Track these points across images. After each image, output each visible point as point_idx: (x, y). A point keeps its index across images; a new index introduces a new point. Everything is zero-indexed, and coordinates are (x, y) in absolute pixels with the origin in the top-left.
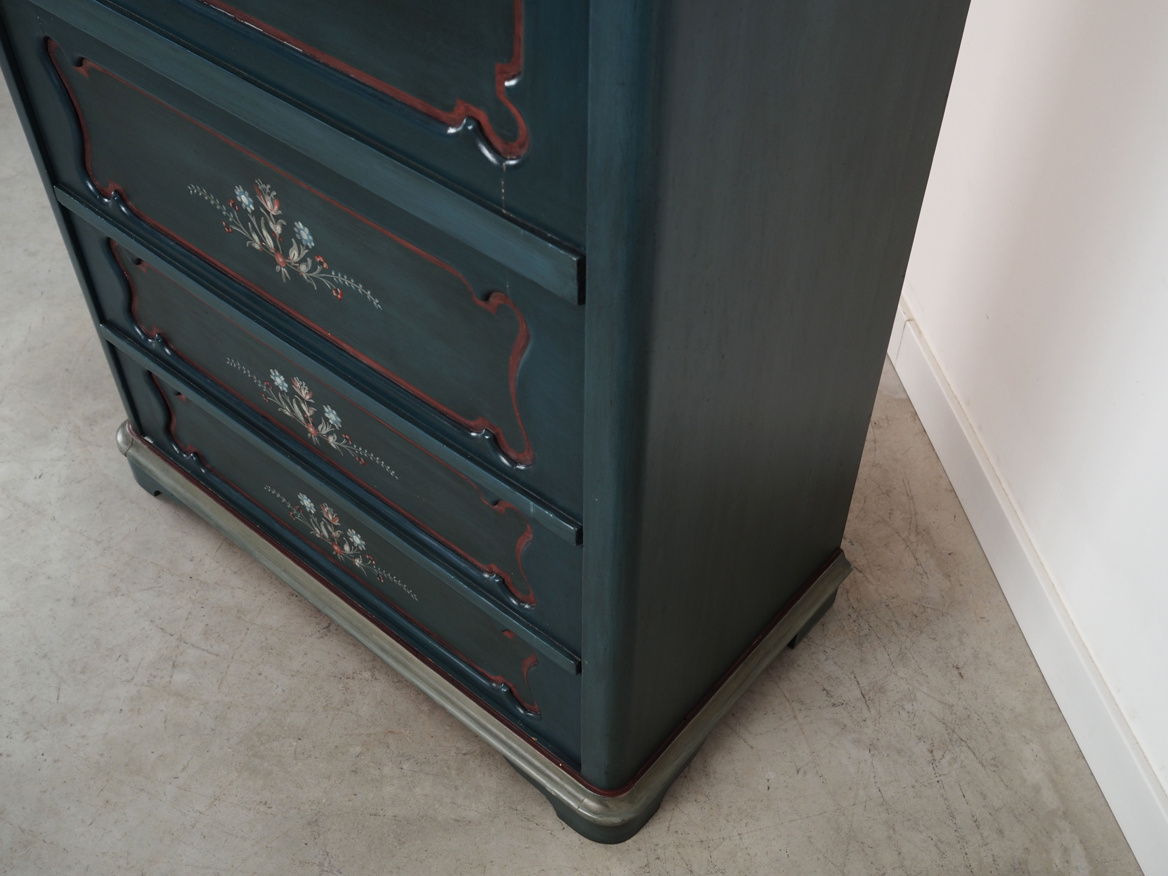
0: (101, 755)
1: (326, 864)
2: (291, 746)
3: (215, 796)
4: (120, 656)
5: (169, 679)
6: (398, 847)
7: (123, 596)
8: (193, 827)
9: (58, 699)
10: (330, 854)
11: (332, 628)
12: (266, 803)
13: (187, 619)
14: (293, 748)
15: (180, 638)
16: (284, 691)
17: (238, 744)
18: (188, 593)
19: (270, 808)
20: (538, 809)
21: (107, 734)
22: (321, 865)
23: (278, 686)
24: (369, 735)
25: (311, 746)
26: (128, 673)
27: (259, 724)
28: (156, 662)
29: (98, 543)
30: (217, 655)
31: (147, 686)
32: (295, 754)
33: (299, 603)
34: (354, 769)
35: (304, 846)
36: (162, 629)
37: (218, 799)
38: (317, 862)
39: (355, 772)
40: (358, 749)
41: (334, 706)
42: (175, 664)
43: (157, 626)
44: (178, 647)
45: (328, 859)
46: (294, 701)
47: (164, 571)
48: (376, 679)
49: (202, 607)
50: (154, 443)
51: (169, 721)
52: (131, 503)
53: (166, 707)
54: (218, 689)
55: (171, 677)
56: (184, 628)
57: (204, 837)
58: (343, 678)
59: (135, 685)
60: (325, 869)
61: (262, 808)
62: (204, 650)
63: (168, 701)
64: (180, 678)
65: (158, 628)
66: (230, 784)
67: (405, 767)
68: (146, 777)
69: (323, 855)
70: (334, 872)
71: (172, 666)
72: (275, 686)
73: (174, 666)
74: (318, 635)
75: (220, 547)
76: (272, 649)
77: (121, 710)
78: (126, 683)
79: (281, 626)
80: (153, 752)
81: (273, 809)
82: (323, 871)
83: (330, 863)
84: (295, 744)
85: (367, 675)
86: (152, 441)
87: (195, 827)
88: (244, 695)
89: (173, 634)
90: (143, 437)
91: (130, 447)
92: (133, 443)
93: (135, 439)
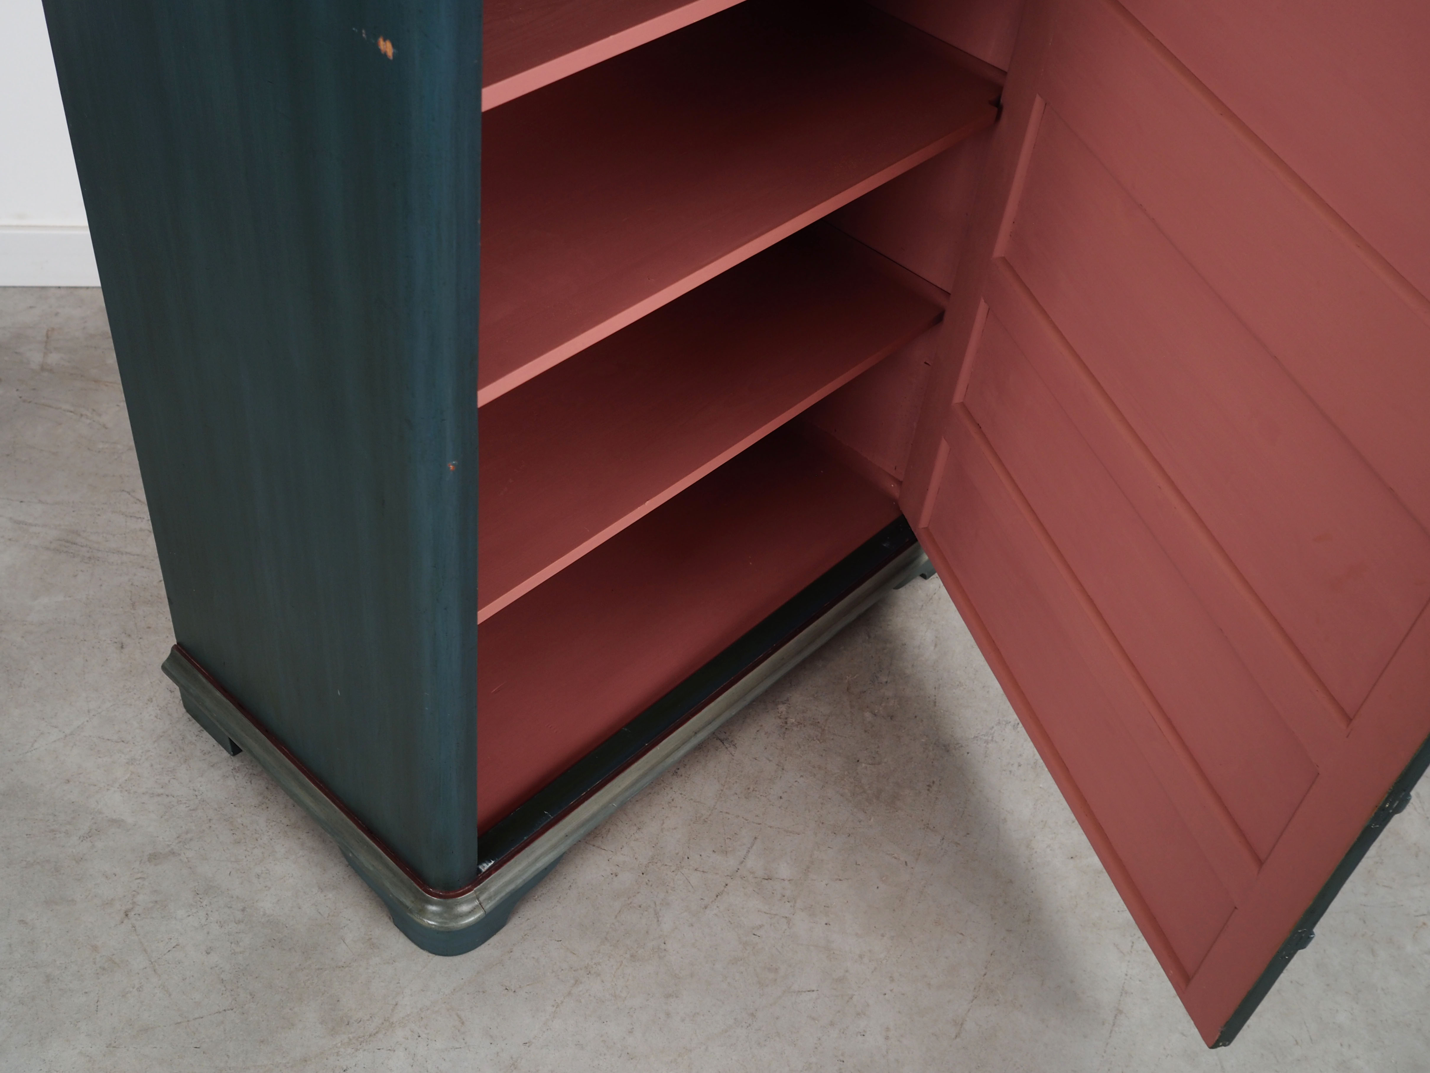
1: (986, 738)
2: (866, 768)
3: (924, 829)
4: (754, 934)
5: (786, 882)
6: (964, 687)
7: (666, 942)
8: (958, 844)
9: (813, 991)
10: (976, 735)
11: (723, 736)
12: (929, 786)
13: (704, 872)
14: (869, 766)
15: (731, 876)
16: (802, 776)
17: (865, 812)
18: (667, 874)
19: (933, 782)
20: (920, 592)
21: (857, 934)
22: (987, 742)
23: (796, 781)
24: (852, 707)
25: (865, 752)
26: (778, 923)
27: (841, 795)
28: (763, 897)
29: (577, 982)
30: (756, 838)
31: (795, 902)
32: (875, 764)
33: (688, 767)
34: (889, 718)
35: (969, 754)
36: (717, 896)
37: (927, 826)
38: (985, 745)
39: (892, 717)
40: (867, 715)
41: (820, 735)
42: (767, 878)
43: (712, 902)
44: (742, 878)
45: (981, 737)
46: (814, 767)
47: (631, 903)
48: (788, 700)
49: (688, 858)
50: (493, 860)
51: (839, 876)
52: (511, 952)
53: (822, 881)
54: (799, 834)
55: (783, 880)
56: (717, 874)
57: (968, 834)
58: (786, 727)
59: (794, 915)
60: (990, 738)
61: (935, 788)
62: (748, 851)
63: (815, 880)
64: (784, 870)
65: (715, 900)
66: (911, 816)
67: (884, 680)
68: (907, 890)
69: (977, 740)
70: (993, 732)
71: (769, 880)
72: (796, 784)
73: (769, 878)
74: (732, 749)
75: (598, 847)
76: (749, 789)
77: (826, 924)
78: (791, 924)
79: (719, 782)
80: (878, 888)
81: (935, 780)
82: (992, 740)
83: (984, 735)
84: (864, 765)
85: (782, 708)
86: (490, 862)
87: (959, 842)
88: (807, 811)
89: (724, 884)
90: (479, 875)
91: (478, 899)
92: (478, 893)
93: (475, 889)
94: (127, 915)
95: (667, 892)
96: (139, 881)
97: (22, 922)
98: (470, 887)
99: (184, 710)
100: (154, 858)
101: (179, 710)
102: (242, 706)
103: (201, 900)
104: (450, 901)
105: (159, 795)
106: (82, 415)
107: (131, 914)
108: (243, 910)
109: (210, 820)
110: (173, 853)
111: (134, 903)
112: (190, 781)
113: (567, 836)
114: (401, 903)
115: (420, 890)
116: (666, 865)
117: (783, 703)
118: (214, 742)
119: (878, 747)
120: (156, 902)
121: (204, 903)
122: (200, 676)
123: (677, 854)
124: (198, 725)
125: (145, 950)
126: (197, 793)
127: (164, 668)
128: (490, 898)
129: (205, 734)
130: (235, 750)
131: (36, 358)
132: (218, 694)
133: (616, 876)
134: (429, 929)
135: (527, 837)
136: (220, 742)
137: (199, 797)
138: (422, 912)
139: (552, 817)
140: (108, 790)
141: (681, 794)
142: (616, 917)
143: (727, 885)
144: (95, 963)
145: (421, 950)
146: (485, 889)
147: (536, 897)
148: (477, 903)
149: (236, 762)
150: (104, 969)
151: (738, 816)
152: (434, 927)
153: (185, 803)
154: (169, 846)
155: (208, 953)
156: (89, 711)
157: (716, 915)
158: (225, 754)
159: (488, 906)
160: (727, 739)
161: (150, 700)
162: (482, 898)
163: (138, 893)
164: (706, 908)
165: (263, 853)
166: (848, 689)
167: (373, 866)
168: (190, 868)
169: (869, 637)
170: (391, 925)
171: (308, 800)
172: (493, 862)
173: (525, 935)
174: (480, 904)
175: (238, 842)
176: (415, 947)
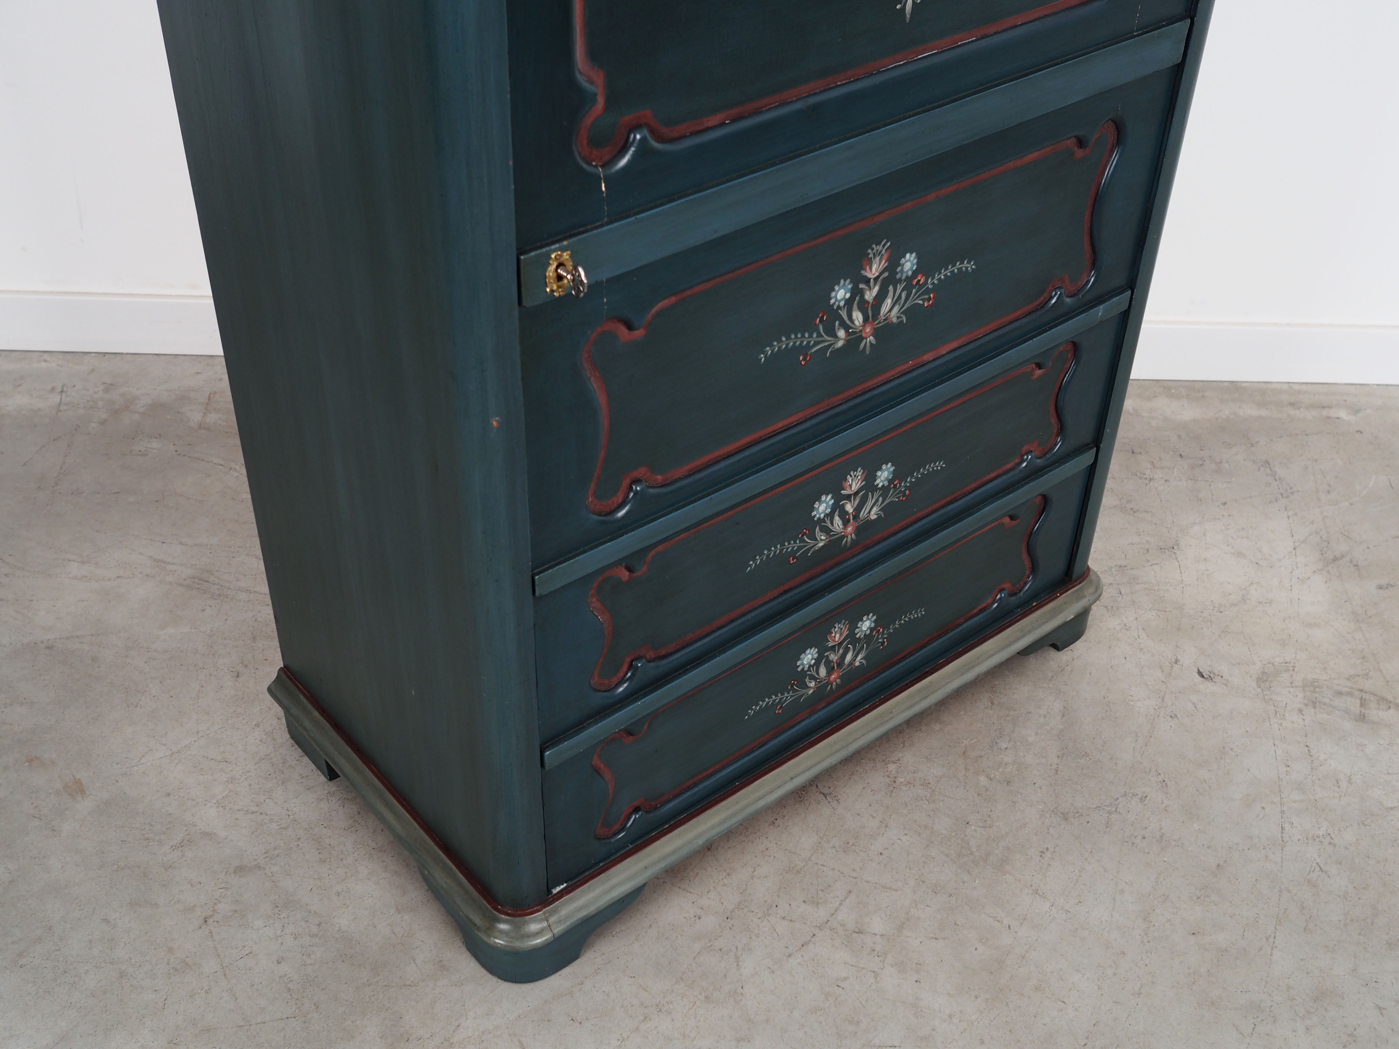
0: (976, 997)
1: (1110, 808)
2: (976, 831)
3: (1032, 894)
4: (838, 986)
5: (878, 936)
6: (1091, 757)
7: (744, 987)
8: (1069, 912)
9: (895, 1047)
10: (1099, 805)
11: (826, 791)
12: (1042, 852)
13: (791, 921)
14: (979, 828)
15: (819, 927)
16: (906, 834)
17: (971, 874)
18: (752, 921)
19: (1047, 849)
20: (1051, 663)
21: (949, 994)
22: (1110, 813)
23: (899, 839)
24: (966, 769)
25: (977, 815)
26: (865, 977)
27: (946, 855)
28: (852, 950)
29: (646, 1018)
30: (850, 892)
31: (885, 957)
32: (985, 827)
33: (786, 818)
34: (1006, 783)
35: (1089, 824)
36: (803, 946)
37: (1036, 891)
38: (1107, 815)
39: (1009, 783)
40: (983, 779)
41: (929, 795)
42: (857, 931)
43: (798, 950)
44: (831, 929)
45: (1104, 807)
46: (920, 826)
47: (711, 946)
49: (776, 906)
50: (566, 883)
51: (935, 935)
52: (582, 984)
53: (916, 939)
54: (896, 891)
55: (875, 934)
56: (805, 924)
57: (1080, 902)
58: (894, 786)
59: (882, 969)
60: (1114, 809)
61: (1048, 855)
62: (841, 904)
63: (908, 937)
64: (877, 925)
65: (800, 949)
66: (1020, 881)
67: (1005, 746)
68: (1007, 954)
69: (1099, 810)
70: (1117, 803)
71: (861, 934)
72: (898, 842)
73: (860, 932)
74: (834, 804)
75: (684, 889)
76: (848, 843)
77: (916, 981)
78: (878, 978)
79: (817, 834)
80: (976, 949)
81: (1049, 847)
82: (1116, 811)
83: (1108, 806)
84: (973, 827)
85: (892, 767)
86: (563, 884)
87: (1069, 910)
88: (908, 869)
89: (812, 935)
90: (550, 896)
91: (547, 921)
92: (547, 915)
93: (544, 910)
94: (206, 921)
95: (751, 938)
96: (222, 890)
97: (106, 921)
98: (539, 907)
99: (288, 736)
100: (240, 870)
101: (283, 736)
102: (338, 726)
103: (279, 913)
104: (518, 919)
105: (253, 813)
106: (231, 469)
107: (210, 921)
108: (319, 925)
109: (299, 839)
110: (258, 867)
111: (214, 911)
112: (285, 802)
113: (646, 868)
114: (470, 920)
115: (489, 907)
116: (752, 912)
117: (894, 762)
118: (313, 767)
119: (991, 811)
120: (236, 911)
121: (282, 916)
122: (302, 697)
123: (766, 902)
124: (300, 750)
125: (218, 956)
126: (289, 813)
127: (269, 690)
128: (559, 922)
129: (306, 759)
130: (332, 775)
131: (195, 416)
132: (316, 714)
133: (699, 918)
134: (495, 948)
135: (604, 863)
136: (319, 768)
137: (291, 817)
138: (490, 929)
139: (631, 847)
140: (205, 805)
141: (776, 844)
142: (694, 958)
143: (814, 935)
144: (168, 964)
145: (490, 976)
146: (555, 911)
147: (615, 933)
148: (545, 924)
149: (332, 786)
150: (176, 970)
151: (833, 869)
152: (499, 945)
153: (277, 822)
154: (255, 860)
155: (279, 963)
156: (198, 733)
157: (799, 964)
158: (323, 779)
159: (558, 930)
160: (830, 794)
161: (258, 725)
162: (552, 920)
163: (220, 902)
164: (790, 956)
165: (346, 873)
166: (964, 753)
167: (446, 883)
168: (274, 882)
169: (992, 704)
170: (464, 949)
171: (390, 818)
172: (565, 885)
173: (599, 969)
174: (549, 926)
175: (323, 861)
176: (484, 972)
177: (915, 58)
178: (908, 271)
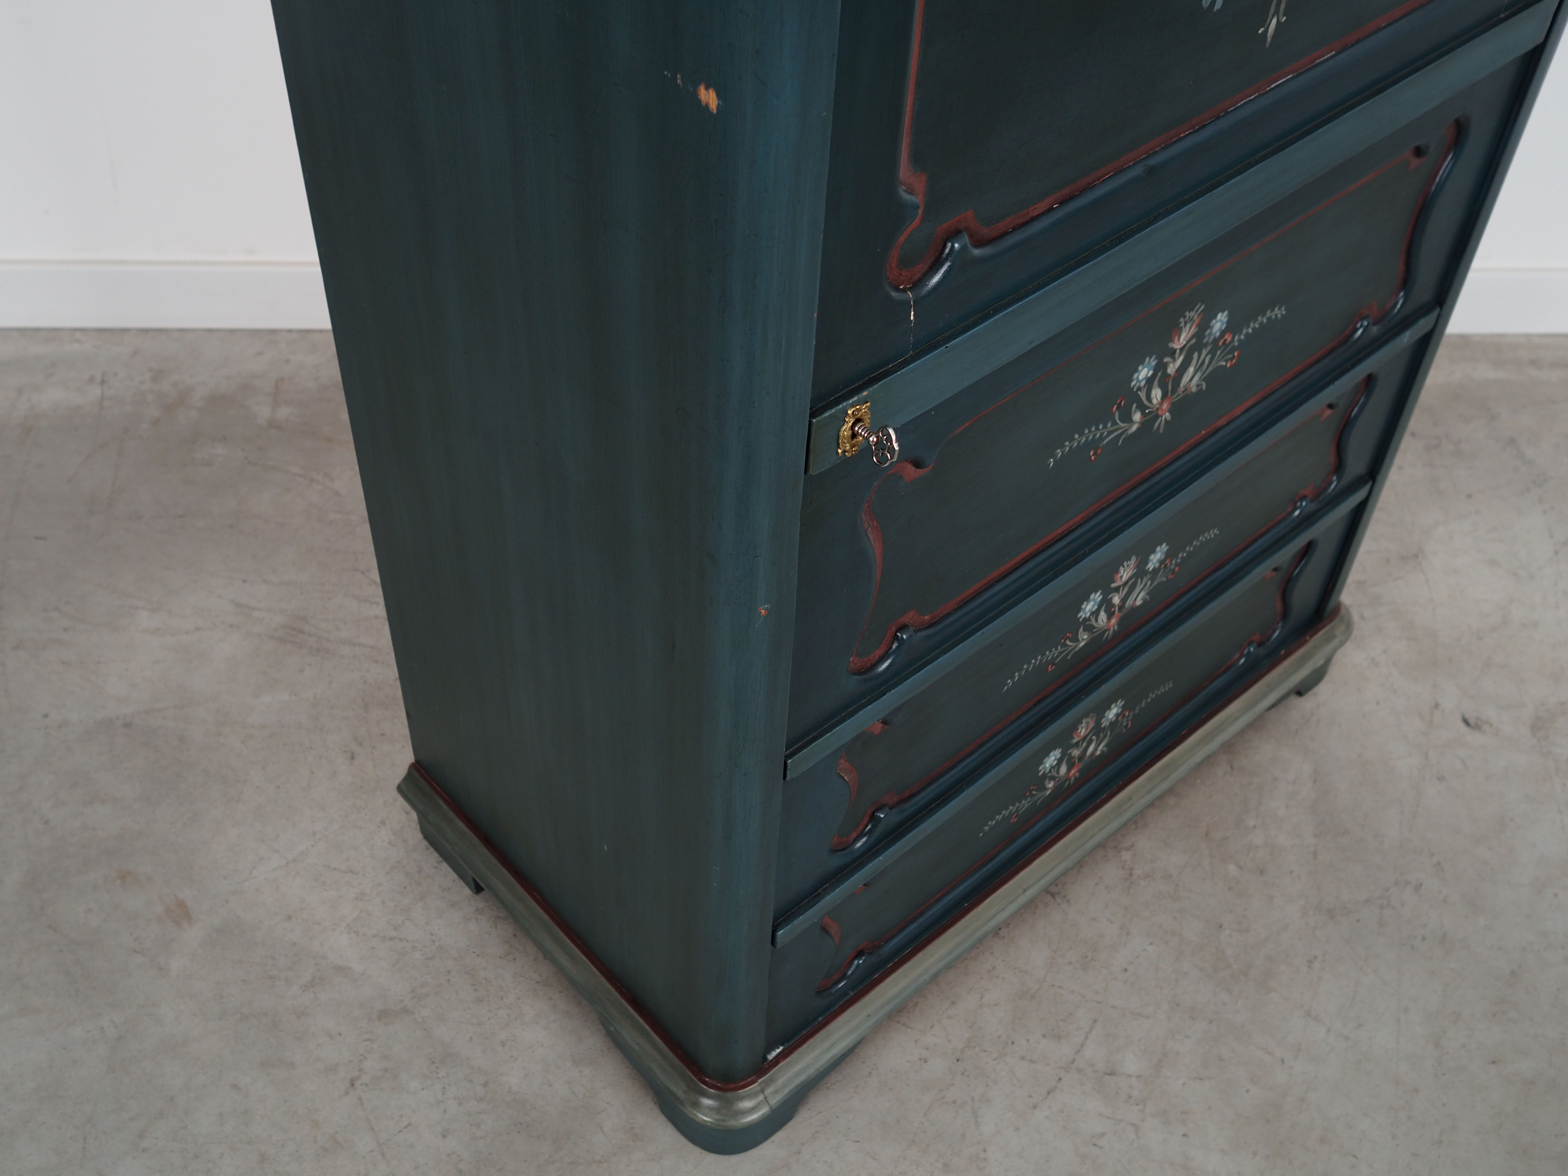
0: (1255, 1154)
1: (1381, 902)
2: (1231, 936)
3: (1304, 1017)
4: (1095, 1145)
5: (1134, 1079)
6: (1352, 835)
7: (986, 1150)
8: (1349, 1039)
10: (1368, 899)
11: (1053, 889)
12: (1310, 961)
13: (1032, 1061)
14: (1234, 933)
15: (1065, 1069)
16: (1151, 944)
17: (1231, 994)
18: (987, 1063)
19: (1315, 958)
21: (1222, 1151)
22: (1382, 907)
23: (1144, 950)
24: (1212, 856)
25: (1230, 915)
26: (1124, 1132)
27: (1200, 970)
28: (1105, 1097)
30: (1095, 1021)
31: (1145, 1106)
32: (1241, 932)
33: (1011, 926)
34: (1259, 872)
35: (1360, 923)
36: (1048, 1093)
37: (1309, 1013)
38: (1379, 911)
39: (1262, 872)
40: (1232, 868)
41: (1173, 891)
42: (1109, 1072)
43: (1043, 1100)
44: (1079, 1071)
45: (1374, 900)
46: (1166, 933)
47: (943, 1097)
48: (1132, 846)
49: (1013, 1043)
50: (782, 1046)
51: (1199, 1075)
53: (1178, 1080)
54: (1148, 1018)
55: (1130, 1076)
56: (1048, 1065)
58: (1131, 881)
59: (1143, 1122)
60: (1386, 903)
61: (1317, 965)
62: (1086, 1038)
63: (1168, 1078)
64: (1131, 1063)
65: (1046, 1098)
66: (1288, 1001)
67: (1252, 824)
71: (1114, 1077)
72: (1144, 953)
73: (1112, 1073)
75: (904, 1024)
76: (1086, 957)
77: (1184, 1136)
78: (1140, 1134)
79: (1049, 947)
81: (1317, 954)
84: (1227, 932)
85: (1126, 856)
86: (779, 1048)
88: (1159, 989)
89: (1057, 1079)
90: (765, 1064)
91: (764, 1094)
92: (762, 1086)
93: (760, 1081)
94: (352, 1085)
95: (987, 1085)
96: (367, 1043)
97: (235, 1087)
98: (754, 1077)
99: (420, 836)
100: (385, 1015)
101: (415, 836)
102: (488, 841)
103: (438, 1071)
104: (730, 1095)
105: (391, 939)
106: (312, 480)
107: (358, 1084)
108: (485, 1085)
109: (449, 972)
110: (405, 1010)
111: (361, 1070)
112: (427, 923)
113: (869, 1016)
114: (671, 1092)
115: (694, 1078)
116: (986, 1051)
117: (1128, 849)
118: (454, 876)
119: (1246, 909)
120: (386, 1070)
121: (441, 1075)
122: (441, 802)
123: (999, 1037)
124: (436, 855)
125: (372, 1129)
126: (434, 938)
127: (399, 789)
128: (776, 1092)
129: (445, 866)
130: (478, 889)
131: (263, 412)
132: (461, 824)
133: (926, 1062)
134: (703, 1126)
135: (823, 1017)
136: (462, 876)
137: (437, 943)
138: (696, 1105)
139: (852, 994)
140: (334, 930)
141: (1004, 961)
142: (925, 1115)
143: (1060, 1079)
144: (315, 1142)
145: (692, 1146)
146: (772, 1080)
147: (829, 1085)
148: (761, 1097)
149: (479, 902)
150: (325, 1150)
151: (1073, 992)
152: (709, 1124)
153: (421, 950)
154: (401, 1001)
155: (444, 1136)
156: (314, 834)
157: (1047, 1117)
158: (467, 891)
159: (775, 1100)
160: (1059, 893)
161: (383, 822)
162: (768, 1092)
163: (366, 1058)
164: (1035, 1107)
165: (509, 1015)
166: (1207, 834)
167: (638, 1044)
168: (425, 1030)
169: (1232, 768)
170: (657, 1112)
171: (564, 960)
172: (781, 1048)
173: (816, 1132)
174: (765, 1098)
175: (480, 1000)
176: (684, 1140)
177: (1268, 89)
178: (1216, 332)
